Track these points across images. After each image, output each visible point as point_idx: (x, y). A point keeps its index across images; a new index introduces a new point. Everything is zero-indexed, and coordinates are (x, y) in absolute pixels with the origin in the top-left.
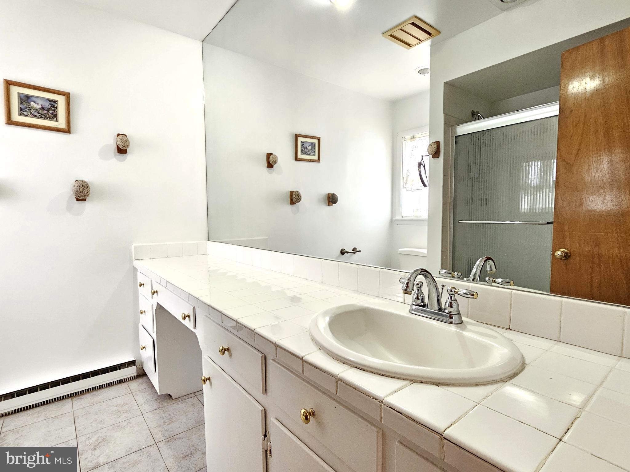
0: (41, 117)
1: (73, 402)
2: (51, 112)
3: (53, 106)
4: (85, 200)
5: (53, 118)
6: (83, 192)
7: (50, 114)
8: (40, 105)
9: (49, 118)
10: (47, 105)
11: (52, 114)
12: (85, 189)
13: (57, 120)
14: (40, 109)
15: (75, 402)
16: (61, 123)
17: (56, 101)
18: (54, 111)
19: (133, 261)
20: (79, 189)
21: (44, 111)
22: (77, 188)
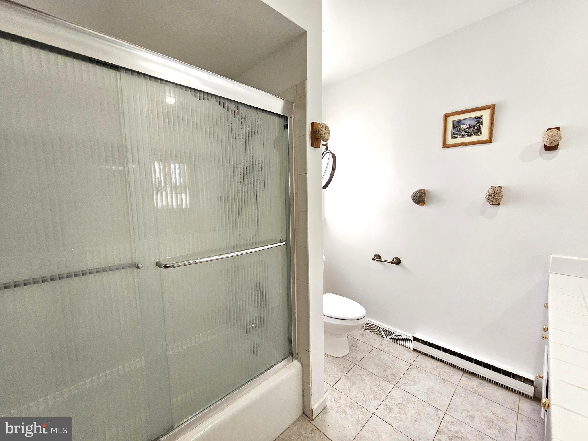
0: (468, 135)
1: (463, 376)
2: (476, 128)
3: (479, 122)
4: (499, 204)
5: (477, 133)
6: (495, 198)
7: (475, 130)
8: (468, 125)
9: (474, 134)
10: (473, 123)
11: (477, 129)
12: (496, 194)
13: (480, 134)
14: (468, 128)
15: (463, 378)
16: (485, 135)
17: (482, 117)
18: (479, 126)
19: (549, 274)
20: (491, 195)
21: (470, 129)
22: (489, 194)
